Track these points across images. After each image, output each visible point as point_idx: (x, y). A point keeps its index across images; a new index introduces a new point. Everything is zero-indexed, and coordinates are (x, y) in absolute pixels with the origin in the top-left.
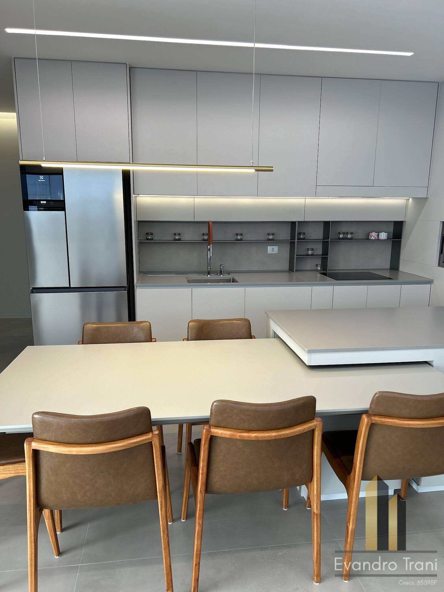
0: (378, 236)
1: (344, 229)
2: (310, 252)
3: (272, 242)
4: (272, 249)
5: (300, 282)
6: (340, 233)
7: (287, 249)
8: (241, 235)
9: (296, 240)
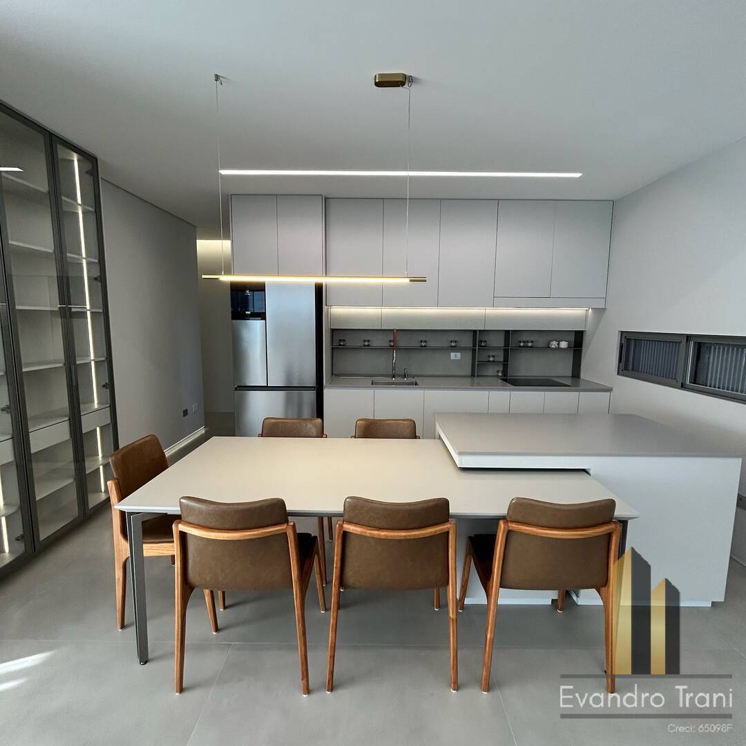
0: (559, 344)
1: (525, 338)
2: (491, 359)
3: (454, 348)
4: (454, 356)
5: (480, 387)
6: (520, 342)
7: (469, 355)
8: (425, 342)
9: (477, 348)
